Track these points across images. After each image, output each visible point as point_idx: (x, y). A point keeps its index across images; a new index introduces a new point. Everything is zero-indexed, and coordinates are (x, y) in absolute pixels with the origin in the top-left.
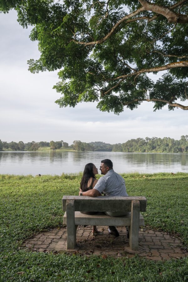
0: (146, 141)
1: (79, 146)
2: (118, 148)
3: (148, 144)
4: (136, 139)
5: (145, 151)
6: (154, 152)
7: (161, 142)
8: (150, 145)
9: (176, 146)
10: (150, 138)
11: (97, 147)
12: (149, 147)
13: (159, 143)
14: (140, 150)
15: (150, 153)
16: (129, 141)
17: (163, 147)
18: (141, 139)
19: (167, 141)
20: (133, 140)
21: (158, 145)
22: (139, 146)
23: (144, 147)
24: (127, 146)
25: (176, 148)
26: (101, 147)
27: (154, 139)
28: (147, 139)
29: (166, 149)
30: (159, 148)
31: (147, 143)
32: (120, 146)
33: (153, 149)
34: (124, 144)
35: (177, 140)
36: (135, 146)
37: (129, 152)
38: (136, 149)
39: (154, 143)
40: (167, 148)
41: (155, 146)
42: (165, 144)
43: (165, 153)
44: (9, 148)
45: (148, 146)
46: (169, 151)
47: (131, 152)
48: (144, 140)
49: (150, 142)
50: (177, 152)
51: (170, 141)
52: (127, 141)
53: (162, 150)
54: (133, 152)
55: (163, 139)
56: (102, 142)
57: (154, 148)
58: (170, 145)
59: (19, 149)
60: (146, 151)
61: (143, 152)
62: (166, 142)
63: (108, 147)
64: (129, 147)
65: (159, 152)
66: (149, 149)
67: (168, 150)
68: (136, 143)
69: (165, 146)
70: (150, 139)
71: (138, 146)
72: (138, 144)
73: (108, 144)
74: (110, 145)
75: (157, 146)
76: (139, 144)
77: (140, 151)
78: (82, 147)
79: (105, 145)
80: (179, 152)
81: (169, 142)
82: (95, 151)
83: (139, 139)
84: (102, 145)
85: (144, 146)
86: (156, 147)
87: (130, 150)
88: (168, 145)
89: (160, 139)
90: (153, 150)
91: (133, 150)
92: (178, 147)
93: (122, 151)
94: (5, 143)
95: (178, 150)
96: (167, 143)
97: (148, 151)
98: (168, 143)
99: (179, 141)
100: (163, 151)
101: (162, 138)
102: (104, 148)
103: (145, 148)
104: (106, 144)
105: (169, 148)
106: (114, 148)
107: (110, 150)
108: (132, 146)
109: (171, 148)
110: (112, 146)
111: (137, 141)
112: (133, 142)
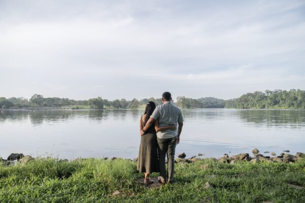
0: (266, 95)
1: (183, 103)
2: (232, 104)
3: (268, 98)
4: (253, 92)
5: (264, 107)
6: (276, 108)
7: (286, 96)
8: (271, 99)
10: (272, 91)
11: (207, 103)
13: (284, 97)
14: (257, 105)
15: (271, 109)
16: (244, 96)
17: (288, 101)
18: (260, 93)
19: (295, 94)
20: (249, 95)
21: (282, 99)
22: (257, 101)
23: (264, 102)
24: (242, 101)
26: (212, 103)
27: (277, 92)
28: (268, 92)
29: (293, 104)
30: (284, 103)
31: (266, 97)
32: (234, 101)
33: (275, 104)
34: (237, 100)
36: (252, 101)
37: (244, 108)
38: (253, 105)
39: (277, 97)
40: (295, 102)
42: (293, 98)
43: (292, 108)
44: (111, 106)
45: (269, 101)
46: (298, 106)
47: (246, 108)
48: (264, 94)
49: (272, 96)
52: (242, 95)
53: (288, 106)
54: (249, 108)
55: (290, 92)
56: (213, 98)
57: (276, 103)
58: (299, 98)
59: (121, 106)
60: (266, 107)
61: (262, 108)
62: (293, 95)
63: (220, 103)
64: (243, 103)
65: (283, 109)
66: (270, 104)
67: (296, 105)
68: (253, 97)
69: (292, 100)
70: (271, 93)
71: (255, 101)
73: (220, 100)
74: (223, 100)
75: (281, 101)
76: (256, 99)
77: (258, 108)
78: (187, 103)
79: (217, 101)
81: (298, 95)
82: (205, 108)
83: (257, 93)
84: (212, 101)
85: (262, 101)
86: (279, 102)
87: (245, 107)
88: (296, 99)
89: (285, 92)
90: (276, 106)
91: (249, 106)
93: (235, 107)
94: (106, 101)
96: (294, 97)
97: (268, 107)
98: (296, 96)
100: (290, 106)
101: (288, 90)
102: (215, 104)
103: (264, 104)
104: (219, 100)
105: (298, 102)
106: (227, 104)
107: (222, 106)
108: (248, 102)
109: (301, 102)
110: (226, 101)
111: (254, 95)
112: (249, 97)
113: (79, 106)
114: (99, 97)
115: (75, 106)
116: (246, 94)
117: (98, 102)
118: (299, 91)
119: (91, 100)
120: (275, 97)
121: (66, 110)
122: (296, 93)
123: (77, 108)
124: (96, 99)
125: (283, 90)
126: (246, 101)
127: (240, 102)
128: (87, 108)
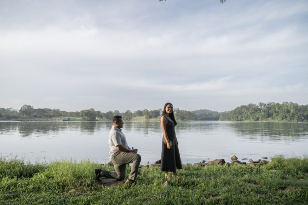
0: (260, 107)
1: (177, 115)
2: (226, 116)
4: (247, 105)
5: (258, 119)
6: (270, 120)
7: (279, 108)
8: (264, 111)
9: (301, 113)
10: (265, 103)
11: (201, 115)
12: (263, 115)
13: (277, 109)
14: (251, 118)
15: (264, 121)
16: (238, 108)
17: (282, 113)
18: (253, 105)
19: (287, 106)
20: (243, 107)
21: (276, 112)
22: (251, 113)
24: (236, 113)
25: (301, 115)
26: (206, 116)
27: (270, 104)
28: (261, 104)
29: (286, 117)
30: (277, 115)
31: (260, 110)
32: (228, 114)
33: (269, 117)
34: (231, 112)
35: (302, 106)
36: (246, 113)
37: (238, 120)
38: (247, 117)
39: (270, 109)
40: (288, 115)
41: (271, 113)
42: (286, 111)
43: (285, 121)
44: (104, 118)
45: (263, 113)
46: (291, 119)
47: (240, 121)
48: (258, 107)
49: (265, 109)
50: (302, 120)
51: (292, 107)
53: (281, 118)
54: (243, 120)
55: (283, 105)
56: (208, 110)
57: (269, 115)
58: (292, 111)
60: (260, 119)
61: (256, 121)
63: (214, 115)
64: (237, 115)
65: (276, 121)
66: (264, 117)
67: (289, 118)
68: (247, 109)
69: (285, 113)
70: (265, 105)
71: (249, 113)
72: (249, 111)
73: (215, 112)
74: (217, 113)
75: (274, 113)
77: (252, 120)
78: (181, 115)
79: (211, 113)
80: (305, 120)
82: (199, 120)
83: (250, 105)
84: (207, 114)
85: (256, 113)
86: (272, 115)
87: (239, 119)
88: (289, 112)
89: (278, 104)
90: (269, 118)
91: (243, 118)
92: (303, 114)
93: (229, 120)
94: (99, 112)
95: (303, 118)
96: (287, 109)
97: (262, 119)
98: (289, 109)
99: (305, 106)
100: (283, 119)
102: (210, 117)
103: (257, 116)
104: (213, 112)
105: (291, 114)
106: (221, 117)
107: (217, 119)
108: (242, 114)
109: (293, 115)
110: (220, 114)
111: (248, 108)
112: (243, 109)
113: (71, 118)
114: (91, 109)
115: (66, 118)
116: (240, 106)
117: (91, 114)
118: (291, 103)
119: (83, 111)
120: (268, 110)
121: (56, 121)
122: (289, 106)
123: (69, 120)
124: (89, 111)
125: (276, 103)
126: (240, 113)
127: (234, 114)
128: (79, 120)
